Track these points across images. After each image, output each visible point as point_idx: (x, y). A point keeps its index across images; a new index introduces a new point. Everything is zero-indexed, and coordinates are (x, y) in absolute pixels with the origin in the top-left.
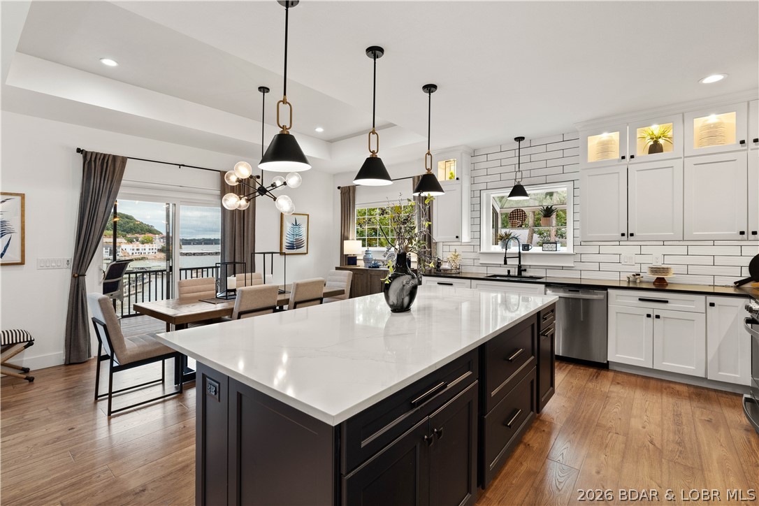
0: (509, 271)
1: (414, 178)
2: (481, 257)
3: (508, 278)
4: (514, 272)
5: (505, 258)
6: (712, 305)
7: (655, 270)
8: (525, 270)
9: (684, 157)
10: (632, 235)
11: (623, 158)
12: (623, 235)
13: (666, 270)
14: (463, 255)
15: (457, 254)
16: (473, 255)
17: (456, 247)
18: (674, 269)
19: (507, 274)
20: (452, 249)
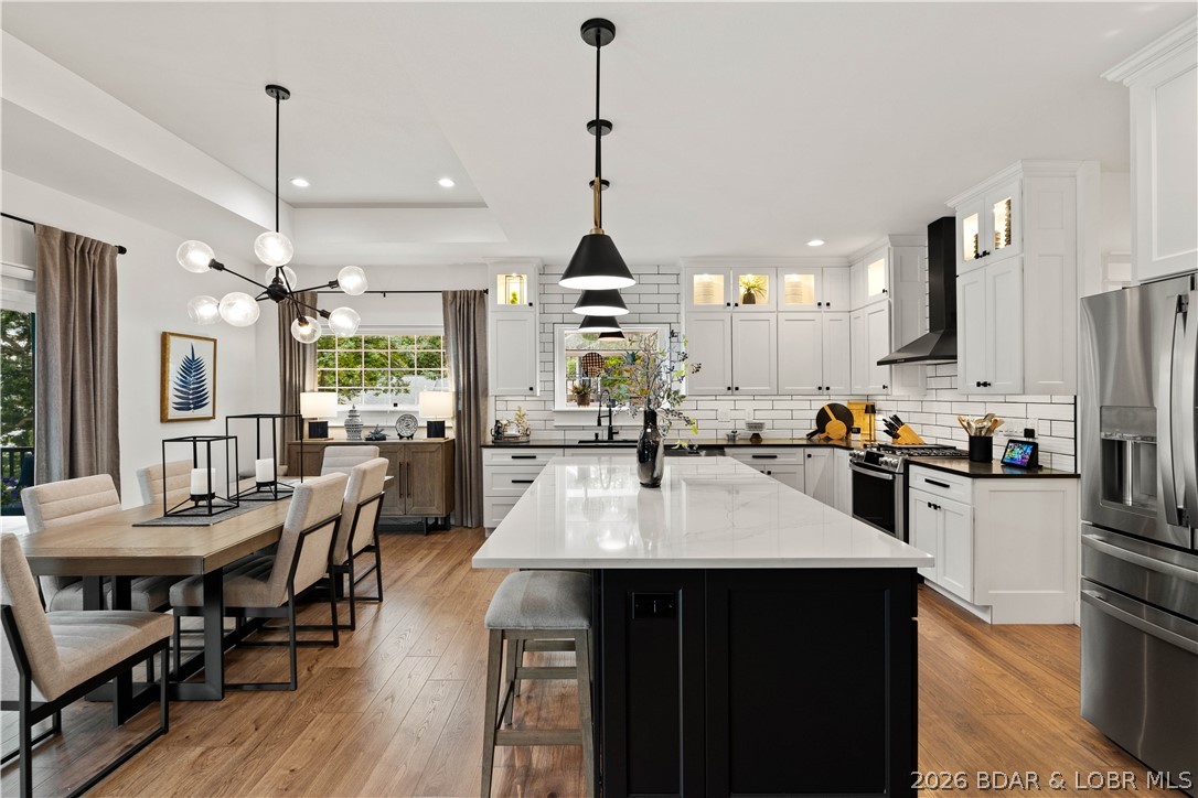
0: (597, 435)
1: (445, 294)
2: (556, 417)
3: (595, 444)
4: (604, 436)
5: (599, 417)
6: (809, 456)
7: (751, 426)
8: (617, 433)
9: (778, 312)
10: (737, 389)
11: (729, 304)
12: (729, 389)
13: (760, 426)
14: (532, 415)
15: (522, 413)
16: (545, 415)
17: (520, 404)
18: (768, 424)
19: (594, 438)
20: (513, 406)
